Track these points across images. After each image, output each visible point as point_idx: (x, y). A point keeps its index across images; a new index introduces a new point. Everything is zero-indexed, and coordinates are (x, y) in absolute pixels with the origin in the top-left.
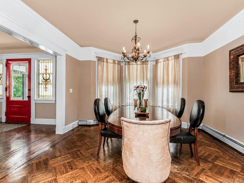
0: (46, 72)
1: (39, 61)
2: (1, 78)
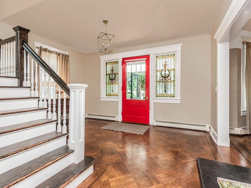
0: (165, 68)
1: (157, 57)
2: (115, 77)
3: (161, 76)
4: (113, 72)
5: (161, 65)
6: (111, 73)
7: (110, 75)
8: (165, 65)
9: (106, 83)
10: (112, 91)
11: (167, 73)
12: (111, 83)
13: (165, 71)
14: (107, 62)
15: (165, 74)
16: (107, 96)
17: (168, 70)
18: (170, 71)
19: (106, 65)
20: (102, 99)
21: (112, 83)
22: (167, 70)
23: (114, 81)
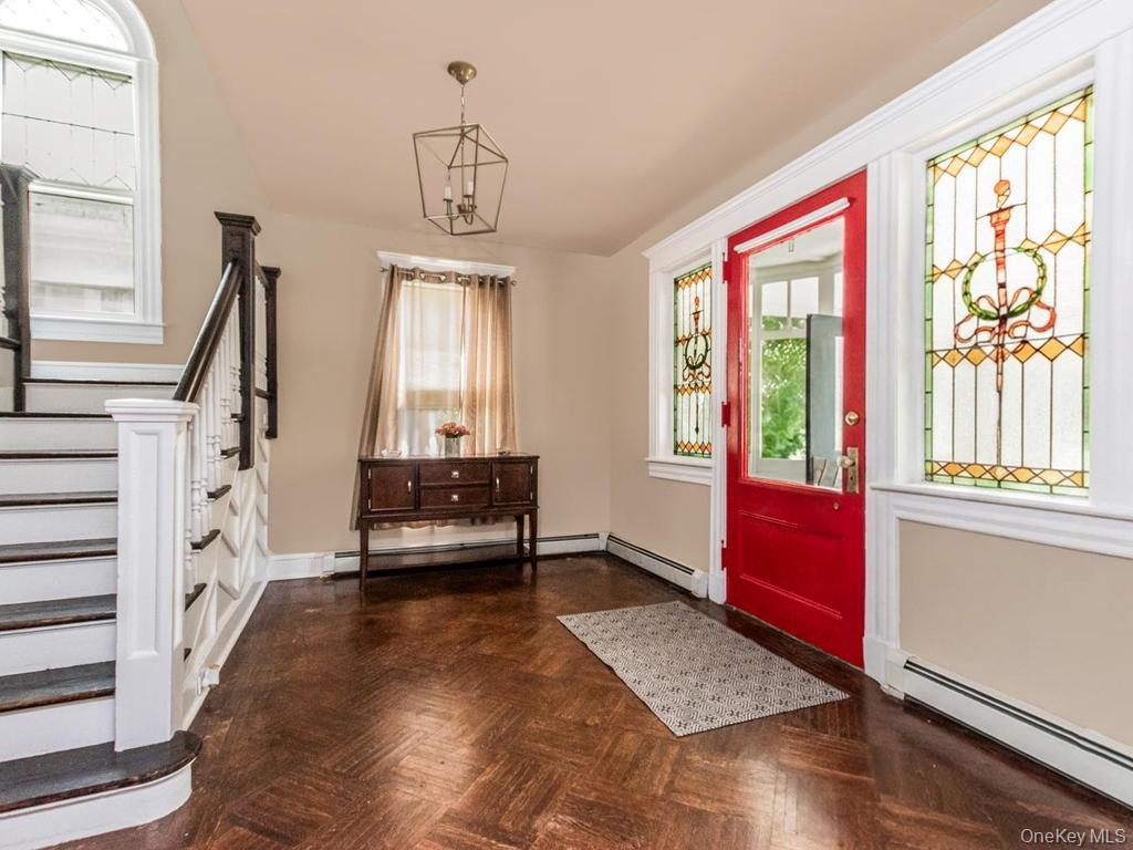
0: (1000, 234)
1: (932, 164)
2: (707, 351)
3: (963, 311)
4: (700, 321)
5: (966, 221)
6: (693, 332)
7: (688, 340)
8: (1001, 210)
9: (676, 387)
10: (697, 430)
11: (1021, 273)
12: (693, 386)
13: (1000, 264)
14: (676, 275)
15: (1002, 286)
16: (676, 452)
17: (1028, 245)
18: (1041, 252)
19: (676, 290)
20: (655, 471)
21: (696, 384)
22: (1018, 249)
23: (701, 373)
